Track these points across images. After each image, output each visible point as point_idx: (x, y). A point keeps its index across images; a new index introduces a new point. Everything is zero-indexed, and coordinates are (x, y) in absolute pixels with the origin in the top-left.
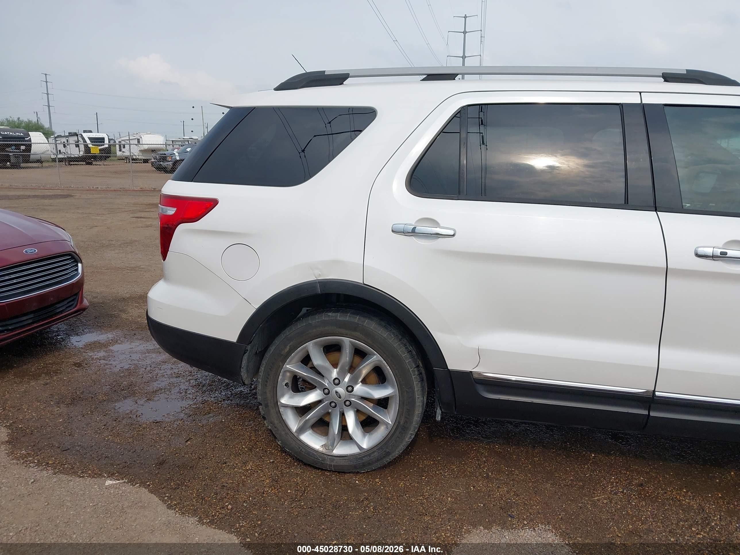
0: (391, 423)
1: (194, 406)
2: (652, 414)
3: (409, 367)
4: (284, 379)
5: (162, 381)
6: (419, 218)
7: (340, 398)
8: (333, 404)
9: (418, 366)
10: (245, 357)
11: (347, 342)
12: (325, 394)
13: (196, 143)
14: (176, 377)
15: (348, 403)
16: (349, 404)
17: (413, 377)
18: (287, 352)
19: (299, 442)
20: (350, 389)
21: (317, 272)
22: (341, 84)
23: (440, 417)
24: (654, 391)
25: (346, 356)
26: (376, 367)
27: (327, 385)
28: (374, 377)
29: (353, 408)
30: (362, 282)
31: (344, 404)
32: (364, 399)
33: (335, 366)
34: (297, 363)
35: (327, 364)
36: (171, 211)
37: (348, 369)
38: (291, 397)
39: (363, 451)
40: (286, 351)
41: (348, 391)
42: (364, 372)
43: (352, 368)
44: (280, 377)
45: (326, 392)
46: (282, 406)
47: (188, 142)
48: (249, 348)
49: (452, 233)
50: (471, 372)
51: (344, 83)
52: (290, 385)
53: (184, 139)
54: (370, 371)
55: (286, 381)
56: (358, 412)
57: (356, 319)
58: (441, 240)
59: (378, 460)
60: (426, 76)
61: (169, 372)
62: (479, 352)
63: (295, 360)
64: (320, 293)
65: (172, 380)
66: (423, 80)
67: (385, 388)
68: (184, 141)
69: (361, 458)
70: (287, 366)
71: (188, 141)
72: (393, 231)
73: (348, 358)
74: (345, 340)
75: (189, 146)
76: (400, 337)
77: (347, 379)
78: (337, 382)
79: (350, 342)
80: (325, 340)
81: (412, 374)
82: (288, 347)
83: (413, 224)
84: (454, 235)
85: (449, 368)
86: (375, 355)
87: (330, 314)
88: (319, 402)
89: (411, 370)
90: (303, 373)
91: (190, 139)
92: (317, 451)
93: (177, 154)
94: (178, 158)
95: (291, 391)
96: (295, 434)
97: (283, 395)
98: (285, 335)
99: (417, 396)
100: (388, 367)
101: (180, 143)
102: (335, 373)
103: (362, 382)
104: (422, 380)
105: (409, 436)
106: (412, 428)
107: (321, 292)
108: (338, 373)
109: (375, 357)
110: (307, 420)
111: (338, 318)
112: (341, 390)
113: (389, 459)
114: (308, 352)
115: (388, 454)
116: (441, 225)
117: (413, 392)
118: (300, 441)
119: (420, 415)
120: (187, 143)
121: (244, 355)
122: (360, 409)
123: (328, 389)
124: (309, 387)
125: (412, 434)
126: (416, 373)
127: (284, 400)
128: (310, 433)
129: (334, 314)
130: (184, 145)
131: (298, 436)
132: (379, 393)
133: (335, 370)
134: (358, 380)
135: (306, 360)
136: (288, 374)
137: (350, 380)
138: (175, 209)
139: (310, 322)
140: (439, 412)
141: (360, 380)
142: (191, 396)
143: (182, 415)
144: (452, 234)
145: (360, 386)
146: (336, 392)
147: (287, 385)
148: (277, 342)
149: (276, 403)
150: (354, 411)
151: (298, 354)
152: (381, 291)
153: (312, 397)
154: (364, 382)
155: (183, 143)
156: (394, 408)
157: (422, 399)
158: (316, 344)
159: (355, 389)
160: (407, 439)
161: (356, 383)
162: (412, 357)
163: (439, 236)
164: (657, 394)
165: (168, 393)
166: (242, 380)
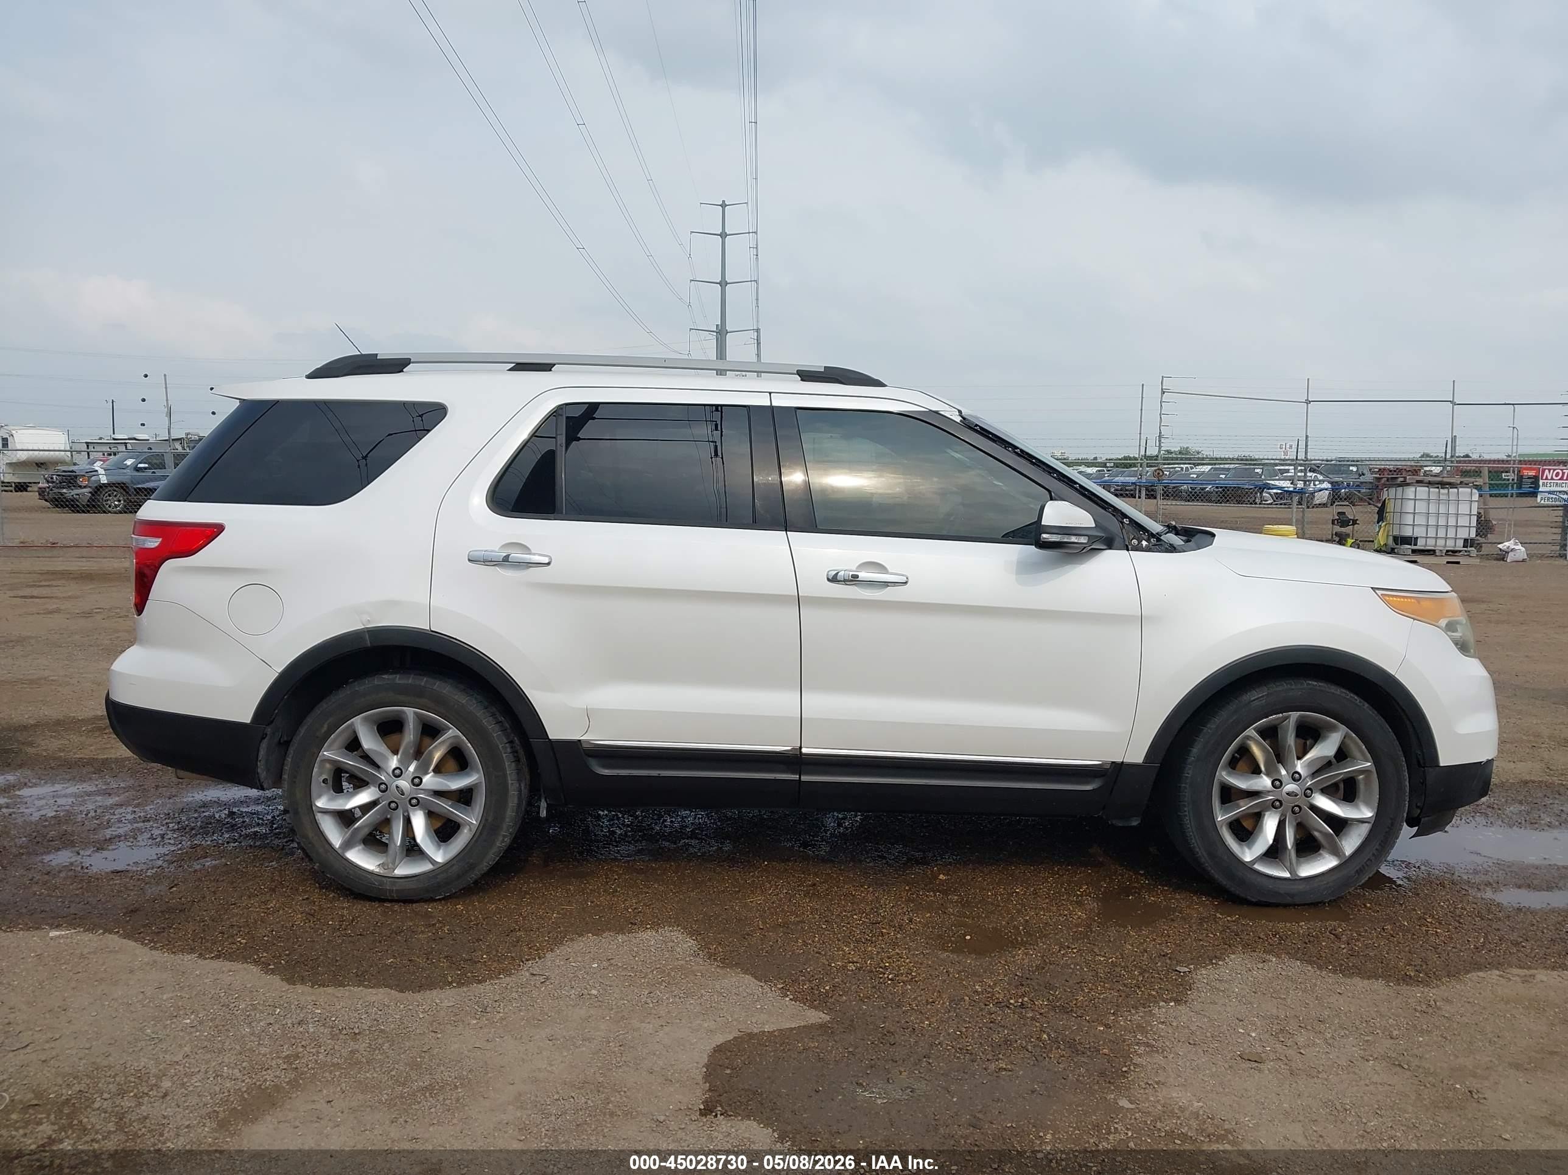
0: (475, 822)
1: (180, 852)
2: (804, 778)
3: (498, 742)
4: (319, 774)
5: (119, 828)
6: (504, 543)
7: (403, 794)
8: (393, 805)
9: (511, 742)
10: (264, 745)
11: (410, 713)
12: (380, 790)
13: (151, 449)
14: (144, 822)
15: (414, 801)
16: (417, 803)
17: (504, 755)
18: (325, 732)
19: (344, 862)
20: (416, 781)
21: (366, 617)
22: (400, 372)
23: (545, 812)
24: (801, 748)
25: (410, 735)
26: (453, 748)
27: (383, 778)
28: (452, 764)
29: (423, 808)
30: (428, 628)
31: (408, 803)
32: (438, 794)
33: (395, 752)
34: (339, 749)
35: (383, 748)
36: (153, 543)
37: (414, 751)
38: (331, 799)
39: (438, 866)
40: (323, 731)
41: (414, 785)
42: (437, 756)
43: (418, 753)
44: (315, 770)
45: (384, 788)
46: (319, 812)
47: (126, 447)
48: (269, 730)
49: (546, 560)
50: (580, 741)
51: (404, 370)
52: (330, 782)
53: (114, 439)
54: (446, 754)
55: (324, 777)
56: (430, 815)
57: (423, 681)
58: (533, 570)
59: (459, 877)
60: (514, 365)
61: (130, 817)
62: (588, 714)
63: (337, 744)
64: (369, 645)
65: (136, 825)
66: (510, 370)
67: (468, 775)
68: (117, 442)
69: (435, 877)
70: (325, 753)
71: (126, 444)
72: (469, 560)
73: (412, 736)
74: (407, 711)
75: (131, 454)
76: (486, 704)
77: (412, 768)
78: (398, 773)
79: (415, 713)
80: (378, 713)
81: (503, 752)
82: (326, 727)
83: (497, 550)
84: (549, 564)
85: (550, 738)
86: (450, 728)
87: (385, 676)
88: (373, 804)
89: (500, 746)
90: (350, 762)
91: (129, 439)
92: (371, 873)
93: (101, 471)
94: (104, 480)
95: (332, 792)
96: (340, 851)
97: (319, 796)
98: (321, 709)
99: (510, 782)
100: (469, 745)
101: (106, 449)
102: (394, 762)
103: (434, 771)
104: (517, 760)
105: (501, 838)
106: (505, 827)
107: (371, 643)
108: (400, 761)
109: (451, 731)
110: (355, 829)
111: (397, 681)
112: (404, 784)
113: (475, 875)
114: (355, 732)
115: (472, 867)
116: (533, 552)
117: (505, 776)
118: (347, 860)
119: (515, 808)
120: (122, 448)
121: (261, 742)
122: (432, 810)
123: (385, 784)
124: (360, 783)
125: (504, 836)
126: (509, 750)
127: (321, 803)
128: (359, 850)
129: (391, 677)
130: (115, 454)
131: (343, 853)
132: (457, 784)
133: (395, 756)
134: (428, 769)
135: (353, 745)
136: (328, 766)
137: (416, 769)
138: (160, 540)
139: (357, 689)
140: (543, 804)
141: (432, 768)
142: (172, 842)
143: (160, 863)
144: (547, 562)
145: (432, 776)
146: (397, 787)
147: (325, 781)
148: (309, 720)
149: (310, 806)
150: (424, 813)
151: (339, 736)
152: (456, 639)
153: (363, 797)
154: (438, 770)
155: (113, 447)
156: (480, 801)
157: (518, 785)
158: (366, 719)
159: (424, 780)
160: (498, 844)
161: (426, 773)
162: (504, 730)
163: (530, 565)
164: (804, 750)
165: (131, 840)
166: (259, 780)
